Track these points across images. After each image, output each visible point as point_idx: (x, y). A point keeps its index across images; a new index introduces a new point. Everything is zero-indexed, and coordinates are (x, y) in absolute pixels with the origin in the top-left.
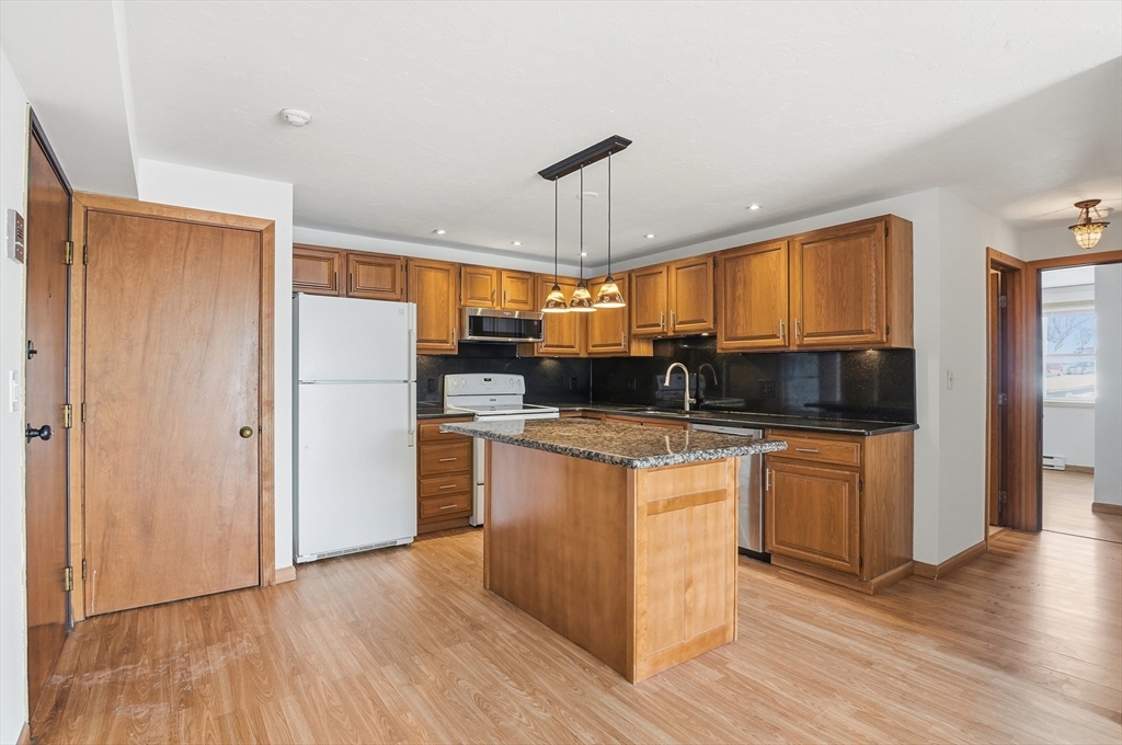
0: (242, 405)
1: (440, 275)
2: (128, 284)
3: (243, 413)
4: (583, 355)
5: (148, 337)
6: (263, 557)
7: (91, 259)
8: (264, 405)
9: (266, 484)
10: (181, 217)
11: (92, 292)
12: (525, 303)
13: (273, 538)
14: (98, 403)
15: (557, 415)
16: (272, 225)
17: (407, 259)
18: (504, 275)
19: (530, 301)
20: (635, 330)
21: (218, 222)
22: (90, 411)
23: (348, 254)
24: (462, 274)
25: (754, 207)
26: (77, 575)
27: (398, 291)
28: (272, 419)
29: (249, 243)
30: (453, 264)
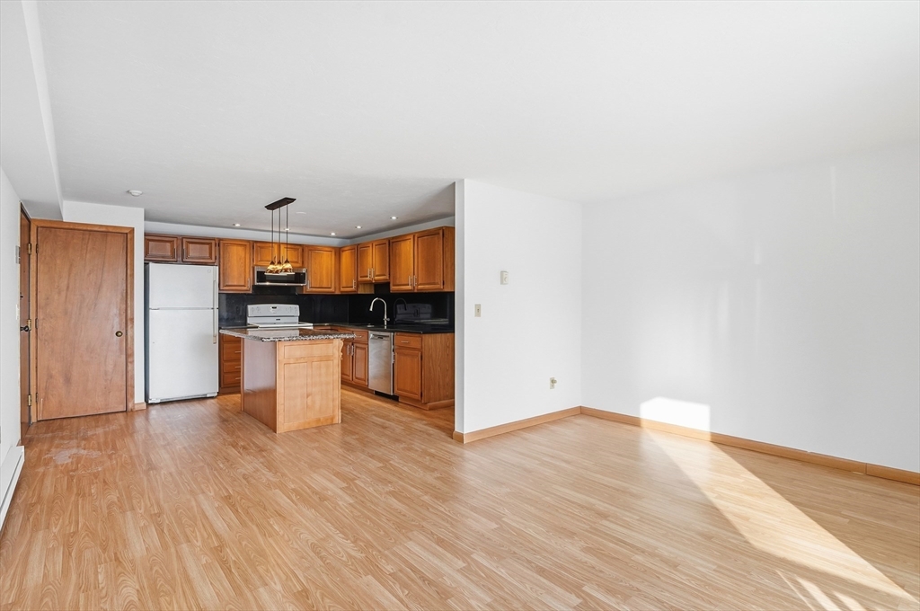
0: (117, 320)
1: (240, 249)
2: (58, 262)
3: (116, 324)
4: (337, 293)
5: (68, 287)
6: (129, 397)
7: (40, 250)
8: (128, 320)
9: (130, 360)
10: (85, 228)
11: (41, 267)
12: (297, 262)
13: (133, 387)
14: (44, 319)
15: (312, 328)
16: (133, 229)
17: (220, 240)
18: (282, 247)
19: (300, 262)
20: (360, 279)
21: (104, 229)
22: (40, 323)
23: (183, 238)
24: (254, 246)
25: (394, 218)
26: (34, 400)
27: (213, 257)
28: (132, 327)
29: (121, 239)
30: (248, 241)
